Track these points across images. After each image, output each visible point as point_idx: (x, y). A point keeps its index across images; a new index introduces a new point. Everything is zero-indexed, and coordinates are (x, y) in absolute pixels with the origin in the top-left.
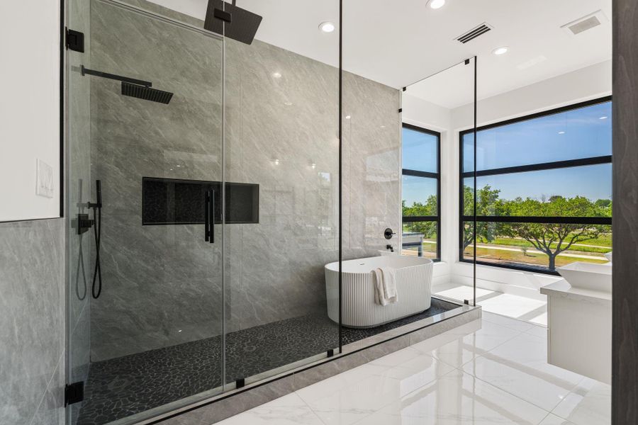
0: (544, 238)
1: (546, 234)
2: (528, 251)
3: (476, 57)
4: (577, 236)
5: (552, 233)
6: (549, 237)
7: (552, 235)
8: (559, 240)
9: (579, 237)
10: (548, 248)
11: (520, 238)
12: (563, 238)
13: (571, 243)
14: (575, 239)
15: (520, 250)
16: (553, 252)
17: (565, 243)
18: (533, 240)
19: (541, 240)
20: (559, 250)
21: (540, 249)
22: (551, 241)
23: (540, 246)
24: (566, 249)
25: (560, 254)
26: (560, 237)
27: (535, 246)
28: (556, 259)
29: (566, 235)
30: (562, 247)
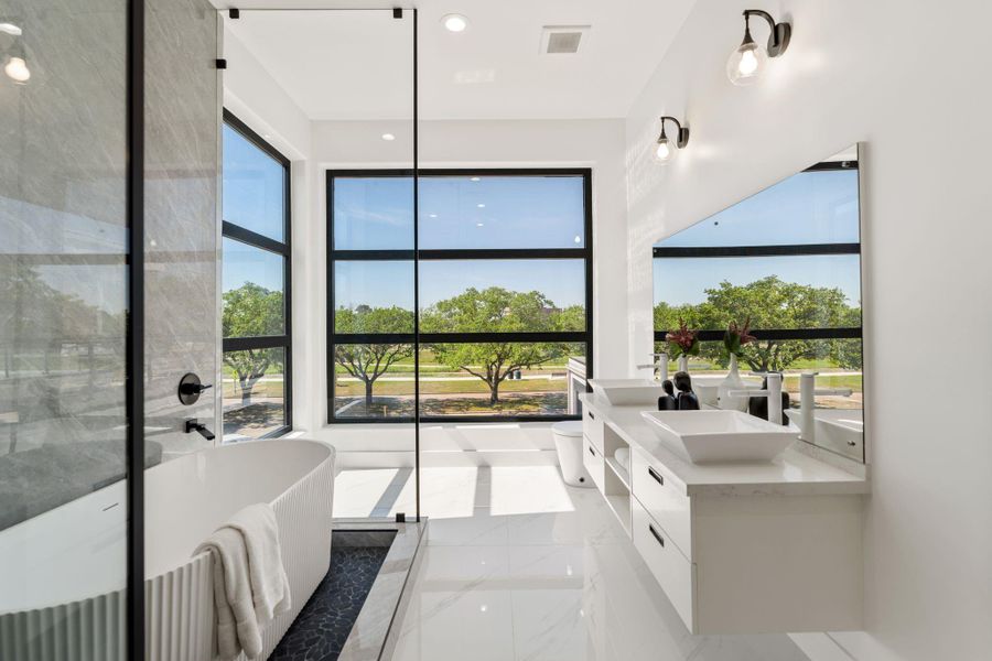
0: (359, 361)
1: (362, 354)
2: (339, 380)
3: (415, 11)
4: (393, 355)
5: (368, 353)
6: (366, 359)
7: (368, 356)
8: (376, 361)
9: (397, 356)
10: (364, 373)
12: (381, 358)
13: (388, 364)
14: (392, 360)
16: (370, 376)
17: (383, 365)
18: (347, 364)
19: (356, 363)
20: (375, 376)
21: (357, 376)
22: (368, 364)
23: (356, 372)
24: (385, 370)
25: (378, 379)
26: (377, 357)
27: (351, 372)
28: (374, 386)
29: (383, 355)
30: (379, 369)
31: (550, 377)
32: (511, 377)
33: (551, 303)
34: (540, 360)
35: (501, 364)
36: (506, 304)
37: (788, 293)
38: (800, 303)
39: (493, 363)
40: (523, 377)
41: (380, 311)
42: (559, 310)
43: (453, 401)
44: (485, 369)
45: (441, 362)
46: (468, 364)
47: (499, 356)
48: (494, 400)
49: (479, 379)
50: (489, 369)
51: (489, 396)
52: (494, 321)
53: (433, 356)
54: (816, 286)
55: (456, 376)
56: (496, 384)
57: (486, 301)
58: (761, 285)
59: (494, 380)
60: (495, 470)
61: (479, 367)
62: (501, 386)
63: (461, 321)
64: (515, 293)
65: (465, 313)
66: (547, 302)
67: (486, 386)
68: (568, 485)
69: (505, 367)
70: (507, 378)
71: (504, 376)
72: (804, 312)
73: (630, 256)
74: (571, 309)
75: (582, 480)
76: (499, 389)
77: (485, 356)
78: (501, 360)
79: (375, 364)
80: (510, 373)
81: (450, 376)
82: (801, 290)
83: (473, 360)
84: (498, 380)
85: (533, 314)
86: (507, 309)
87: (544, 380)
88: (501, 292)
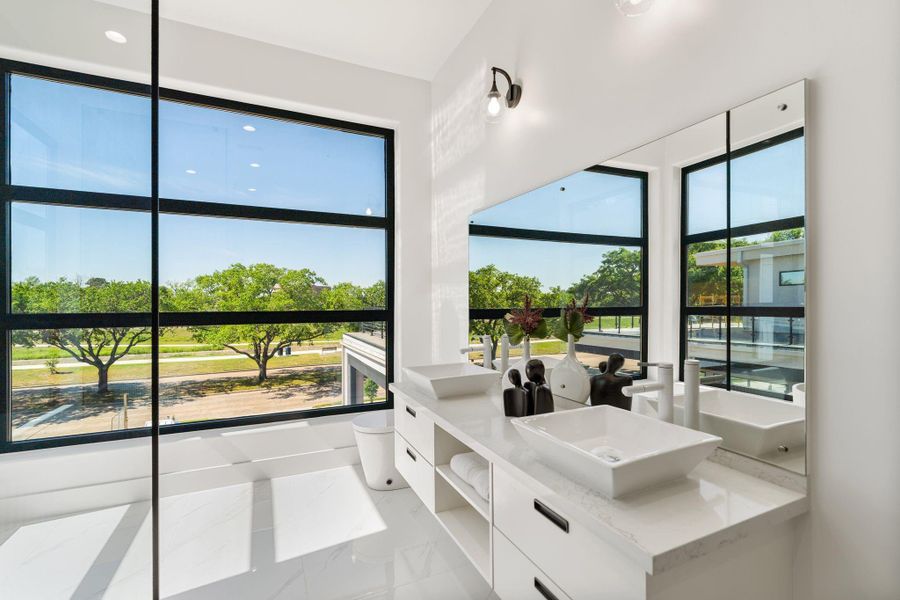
0: (89, 342)
1: (93, 335)
2: (58, 366)
4: (138, 334)
5: (102, 334)
6: (98, 340)
7: (102, 336)
8: (113, 342)
9: (141, 336)
10: (96, 357)
11: (46, 345)
12: (120, 339)
13: (131, 345)
14: (136, 340)
15: (43, 367)
16: (105, 360)
17: (123, 346)
18: (70, 346)
19: (84, 345)
20: (113, 360)
21: (85, 360)
22: (101, 346)
23: (83, 355)
24: (126, 352)
25: (116, 363)
26: (115, 338)
27: (75, 355)
28: (111, 371)
29: (123, 335)
30: (119, 351)
31: (320, 352)
32: (281, 353)
33: (321, 281)
34: (310, 336)
35: (270, 341)
36: (274, 281)
37: (503, 279)
38: (510, 288)
39: (261, 340)
40: (292, 353)
41: (121, 286)
42: (329, 288)
43: (214, 382)
44: (253, 347)
45: (200, 341)
46: (232, 342)
47: (268, 333)
48: (262, 378)
49: (246, 356)
50: (257, 347)
51: (257, 373)
52: (263, 298)
53: (191, 334)
54: (521, 275)
55: (219, 355)
56: (265, 363)
57: (253, 276)
58: (484, 271)
59: (261, 358)
60: (277, 482)
61: (246, 345)
62: (270, 364)
63: (224, 298)
64: (285, 269)
65: (230, 289)
66: (318, 279)
67: (254, 364)
68: (372, 490)
69: (275, 343)
70: (276, 354)
71: (273, 353)
72: (513, 295)
73: (435, 228)
74: (340, 286)
75: (389, 482)
76: (267, 367)
77: (252, 333)
78: (269, 337)
79: (112, 346)
80: (279, 349)
81: (212, 355)
82: (511, 277)
83: (238, 338)
84: (266, 358)
85: (304, 291)
86: (277, 286)
87: (314, 355)
88: (270, 269)
